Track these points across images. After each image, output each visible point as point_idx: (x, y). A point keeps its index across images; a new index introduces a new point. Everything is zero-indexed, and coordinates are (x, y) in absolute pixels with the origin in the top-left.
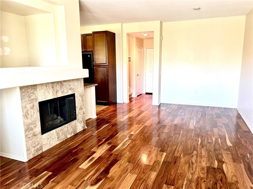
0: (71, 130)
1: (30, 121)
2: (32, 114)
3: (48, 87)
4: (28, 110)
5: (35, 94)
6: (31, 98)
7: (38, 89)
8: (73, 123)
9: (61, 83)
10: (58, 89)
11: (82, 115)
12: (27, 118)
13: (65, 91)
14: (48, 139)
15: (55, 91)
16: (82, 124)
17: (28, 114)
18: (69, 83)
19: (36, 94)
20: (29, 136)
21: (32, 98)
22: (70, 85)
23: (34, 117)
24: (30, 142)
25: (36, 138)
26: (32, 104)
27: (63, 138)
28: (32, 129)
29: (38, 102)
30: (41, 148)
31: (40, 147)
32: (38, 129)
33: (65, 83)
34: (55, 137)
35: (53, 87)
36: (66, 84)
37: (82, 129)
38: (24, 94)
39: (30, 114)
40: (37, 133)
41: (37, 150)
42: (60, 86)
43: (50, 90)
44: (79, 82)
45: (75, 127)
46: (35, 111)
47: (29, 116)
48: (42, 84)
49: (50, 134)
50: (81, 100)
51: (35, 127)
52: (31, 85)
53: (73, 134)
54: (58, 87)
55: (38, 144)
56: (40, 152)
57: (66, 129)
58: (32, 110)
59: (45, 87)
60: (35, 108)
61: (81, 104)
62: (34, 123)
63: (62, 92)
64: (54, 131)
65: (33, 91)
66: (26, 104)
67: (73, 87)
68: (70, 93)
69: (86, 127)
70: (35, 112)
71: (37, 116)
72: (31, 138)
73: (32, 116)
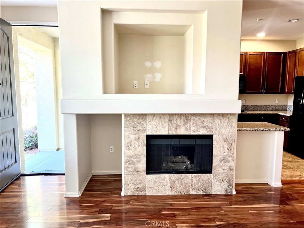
0: (199, 185)
1: (133, 154)
2: (137, 146)
3: (162, 119)
4: (131, 141)
5: (142, 125)
6: (136, 129)
7: (148, 120)
8: (205, 177)
9: (187, 116)
10: (179, 124)
11: (225, 171)
12: (129, 149)
13: (193, 128)
14: (155, 182)
15: (175, 126)
16: (225, 185)
17: (131, 146)
18: (203, 119)
19: (145, 125)
20: (129, 169)
21: (138, 128)
22: (203, 121)
23: (139, 150)
24: (130, 176)
25: (139, 175)
26: (137, 136)
28: (134, 163)
29: (145, 134)
30: (144, 189)
31: (143, 187)
32: (143, 165)
33: (193, 118)
34: (167, 185)
35: (170, 121)
36: (196, 119)
37: (224, 192)
38: (128, 122)
39: (133, 146)
40: (139, 170)
41: (138, 190)
42: (184, 120)
43: (165, 123)
44: (225, 121)
45: (210, 185)
46: (140, 144)
47: (132, 148)
48: (154, 115)
49: (160, 177)
50: (226, 147)
51: (139, 162)
52: (139, 114)
53: (201, 193)
54: (180, 122)
55: (140, 183)
56: (142, 194)
57: (188, 181)
58: (136, 142)
59: (158, 119)
60: (141, 140)
61: (226, 154)
62: (137, 156)
63: (186, 129)
64: (166, 176)
65: (140, 121)
66: (130, 134)
67: (210, 125)
68: (202, 132)
69: (234, 192)
70: (141, 146)
71: (142, 150)
72: (131, 173)
73: (135, 148)
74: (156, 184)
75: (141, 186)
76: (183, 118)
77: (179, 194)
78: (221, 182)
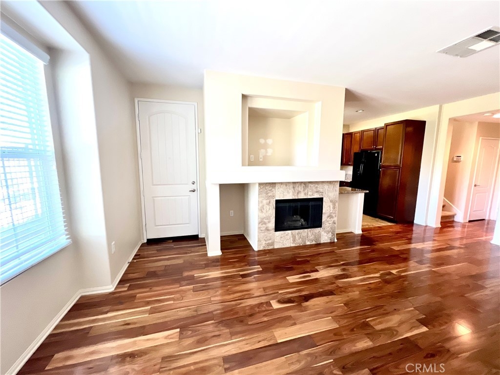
0: (312, 237)
1: (265, 216)
2: (268, 210)
3: (288, 187)
4: (263, 205)
5: (272, 191)
7: (277, 187)
8: (317, 230)
9: (305, 184)
10: (300, 190)
11: (331, 225)
12: (262, 212)
13: (309, 193)
14: (281, 237)
15: (297, 192)
16: (330, 235)
17: (263, 209)
18: (316, 186)
19: (274, 192)
20: (261, 229)
21: (269, 195)
22: (317, 187)
23: (269, 212)
24: (262, 234)
25: (269, 233)
26: (268, 201)
27: (299, 242)
28: (265, 223)
29: (275, 200)
30: (273, 244)
31: (272, 243)
32: (272, 224)
33: (310, 185)
34: (290, 239)
35: (294, 188)
36: (312, 186)
37: (329, 241)
38: (261, 190)
39: (265, 209)
40: (270, 229)
41: (268, 245)
42: (304, 187)
43: (290, 189)
44: (331, 186)
45: (319, 236)
46: (271, 207)
47: (264, 211)
48: (281, 183)
49: (284, 233)
50: (332, 206)
51: (269, 222)
52: (270, 183)
53: (314, 243)
54: (301, 188)
55: (270, 239)
56: (271, 247)
57: (306, 234)
58: (268, 206)
59: (284, 186)
60: (271, 204)
61: (331, 211)
62: (268, 218)
63: (305, 194)
64: (290, 232)
65: (271, 188)
66: (263, 200)
67: (321, 190)
68: (316, 196)
69: (336, 240)
70: (271, 209)
71: (272, 213)
72: (263, 231)
73: (266, 211)
74: (282, 239)
75: (270, 241)
76: (303, 185)
77: (299, 245)
78: (327, 234)
